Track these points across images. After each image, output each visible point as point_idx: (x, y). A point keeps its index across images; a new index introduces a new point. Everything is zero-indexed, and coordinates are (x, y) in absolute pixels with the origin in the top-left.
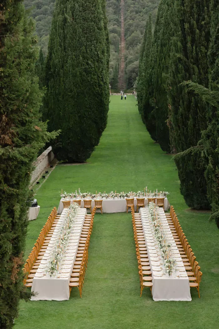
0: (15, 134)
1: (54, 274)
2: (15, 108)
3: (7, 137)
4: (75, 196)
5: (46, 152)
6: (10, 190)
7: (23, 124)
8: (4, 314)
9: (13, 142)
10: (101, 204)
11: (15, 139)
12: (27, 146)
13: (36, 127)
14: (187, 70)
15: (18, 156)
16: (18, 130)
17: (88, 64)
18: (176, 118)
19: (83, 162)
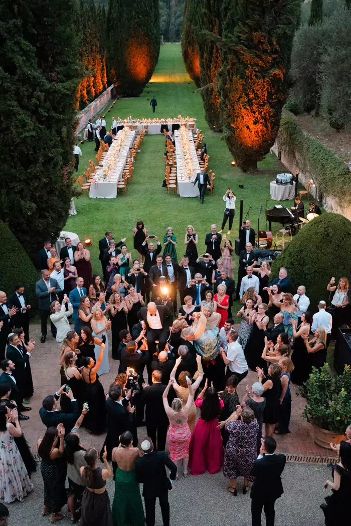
0: (60, 72)
1: (106, 179)
2: (59, 51)
3: (53, 74)
4: (128, 122)
5: (109, 89)
6: (58, 116)
7: (65, 64)
8: (60, 208)
9: (58, 78)
10: (147, 129)
11: (59, 76)
12: (70, 82)
13: (76, 67)
14: (211, 22)
15: (62, 90)
16: (61, 69)
17: (139, 18)
18: (202, 62)
19: (138, 96)
